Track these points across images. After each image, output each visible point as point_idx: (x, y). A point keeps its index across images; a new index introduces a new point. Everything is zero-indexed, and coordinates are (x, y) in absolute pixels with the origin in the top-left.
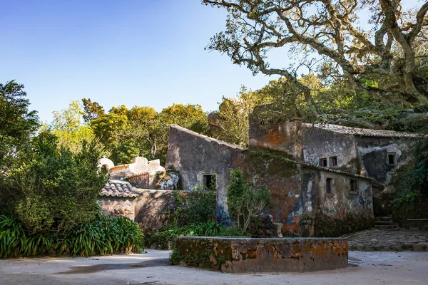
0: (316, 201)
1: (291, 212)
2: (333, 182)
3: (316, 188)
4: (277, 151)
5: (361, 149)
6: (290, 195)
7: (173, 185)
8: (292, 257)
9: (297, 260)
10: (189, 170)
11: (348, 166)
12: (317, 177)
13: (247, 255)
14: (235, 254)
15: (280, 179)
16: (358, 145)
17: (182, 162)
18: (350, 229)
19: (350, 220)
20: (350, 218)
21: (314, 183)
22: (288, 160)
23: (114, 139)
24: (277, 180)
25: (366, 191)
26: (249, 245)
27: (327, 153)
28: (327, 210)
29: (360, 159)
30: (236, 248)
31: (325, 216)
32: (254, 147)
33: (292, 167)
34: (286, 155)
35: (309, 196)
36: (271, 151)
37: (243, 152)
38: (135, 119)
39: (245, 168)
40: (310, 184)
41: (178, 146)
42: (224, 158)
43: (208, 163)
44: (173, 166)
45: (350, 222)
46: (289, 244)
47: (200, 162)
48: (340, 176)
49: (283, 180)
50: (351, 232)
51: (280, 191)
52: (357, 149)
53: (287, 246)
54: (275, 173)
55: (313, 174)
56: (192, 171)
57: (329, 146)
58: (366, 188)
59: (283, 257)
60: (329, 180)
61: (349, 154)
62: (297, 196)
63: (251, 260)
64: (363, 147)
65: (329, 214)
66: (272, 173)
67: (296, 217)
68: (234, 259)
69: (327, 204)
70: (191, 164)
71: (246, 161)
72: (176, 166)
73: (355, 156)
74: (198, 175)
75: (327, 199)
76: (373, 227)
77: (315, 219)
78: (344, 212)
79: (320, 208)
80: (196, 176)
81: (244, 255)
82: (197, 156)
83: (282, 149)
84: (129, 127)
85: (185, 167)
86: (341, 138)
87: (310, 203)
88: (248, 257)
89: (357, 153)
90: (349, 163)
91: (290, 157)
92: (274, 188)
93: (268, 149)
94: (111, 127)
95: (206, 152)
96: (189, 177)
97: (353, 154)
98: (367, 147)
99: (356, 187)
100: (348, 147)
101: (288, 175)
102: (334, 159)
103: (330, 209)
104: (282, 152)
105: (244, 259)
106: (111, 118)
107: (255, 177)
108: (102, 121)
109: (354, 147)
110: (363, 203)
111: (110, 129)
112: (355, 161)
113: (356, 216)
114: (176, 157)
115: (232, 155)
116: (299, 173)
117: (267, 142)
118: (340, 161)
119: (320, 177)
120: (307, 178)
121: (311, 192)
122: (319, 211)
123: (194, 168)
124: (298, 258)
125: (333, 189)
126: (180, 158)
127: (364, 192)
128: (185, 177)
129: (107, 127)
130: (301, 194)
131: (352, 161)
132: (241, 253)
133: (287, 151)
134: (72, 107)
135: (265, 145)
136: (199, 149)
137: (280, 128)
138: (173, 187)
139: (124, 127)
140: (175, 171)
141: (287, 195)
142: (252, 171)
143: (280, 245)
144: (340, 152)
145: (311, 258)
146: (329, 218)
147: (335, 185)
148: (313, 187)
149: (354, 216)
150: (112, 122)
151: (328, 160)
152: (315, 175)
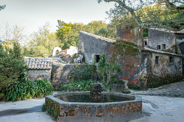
0: (149, 68)
1: (135, 74)
2: (159, 58)
3: (149, 62)
4: (130, 43)
5: (178, 40)
6: (135, 65)
7: (80, 60)
8: (97, 116)
9: (100, 118)
10: (88, 53)
11: (171, 49)
12: (150, 56)
13: (69, 114)
14: (62, 113)
15: (131, 57)
16: (177, 38)
17: (85, 49)
18: (168, 82)
19: (168, 77)
20: (168, 76)
21: (148, 59)
22: (135, 47)
23: (66, 38)
24: (129, 58)
25: (178, 62)
26: (70, 107)
27: (161, 43)
28: (155, 72)
29: (177, 45)
30: (62, 109)
31: (154, 75)
32: (119, 41)
33: (136, 51)
34: (134, 45)
35: (145, 66)
36: (127, 43)
37: (113, 43)
38: (75, 28)
39: (114, 52)
40: (146, 60)
41: (83, 41)
42: (104, 47)
43: (97, 49)
44: (81, 51)
45: (168, 78)
46: (95, 108)
47: (93, 49)
48: (164, 55)
49: (132, 58)
50: (169, 83)
51: (131, 64)
52: (176, 40)
53: (94, 109)
54: (128, 54)
55: (148, 54)
56: (89, 53)
57: (162, 39)
58: (178, 61)
59: (91, 116)
60: (157, 57)
61: (171, 43)
62: (138, 66)
63: (71, 117)
64: (179, 39)
65: (157, 75)
66: (127, 54)
67: (138, 76)
68: (61, 116)
69: (155, 70)
70: (89, 49)
71: (114, 48)
72: (82, 51)
73: (174, 44)
74: (92, 55)
75: (156, 67)
76: (182, 80)
77: (148, 77)
78: (165, 73)
79: (151, 72)
80: (91, 56)
81: (67, 113)
82: (92, 46)
83: (132, 42)
84: (72, 32)
85: (86, 52)
86: (168, 35)
87: (146, 69)
88: (70, 115)
89: (176, 42)
90: (171, 48)
91: (136, 46)
92: (127, 62)
93: (125, 42)
94: (64, 32)
95: (96, 44)
96: (88, 56)
97: (174, 43)
98: (181, 39)
99: (173, 60)
100: (171, 39)
101: (134, 55)
102: (164, 45)
103: (157, 72)
104: (132, 43)
105: (67, 115)
106: (64, 28)
107: (119, 56)
108: (60, 30)
109: (174, 39)
110: (176, 68)
111: (64, 33)
112: (175, 47)
113: (172, 75)
114: (82, 47)
115: (108, 45)
116: (140, 54)
117: (125, 38)
118: (167, 47)
119: (152, 56)
120: (144, 56)
121: (147, 64)
122: (151, 73)
123: (90, 52)
124: (101, 116)
125: (159, 61)
126: (84, 47)
127: (177, 63)
128: (86, 56)
129: (62, 32)
130: (141, 65)
131: (173, 46)
132: (65, 112)
133: (135, 43)
134: (46, 24)
135: (124, 40)
136: (93, 43)
137: (131, 31)
138: (80, 61)
139: (70, 32)
140: (82, 53)
141: (133, 65)
142: (117, 53)
143: (90, 108)
144: (167, 42)
145: (111, 116)
146: (156, 76)
147: (160, 60)
148: (148, 61)
149: (171, 75)
150: (64, 30)
151: (161, 46)
152: (149, 55)
